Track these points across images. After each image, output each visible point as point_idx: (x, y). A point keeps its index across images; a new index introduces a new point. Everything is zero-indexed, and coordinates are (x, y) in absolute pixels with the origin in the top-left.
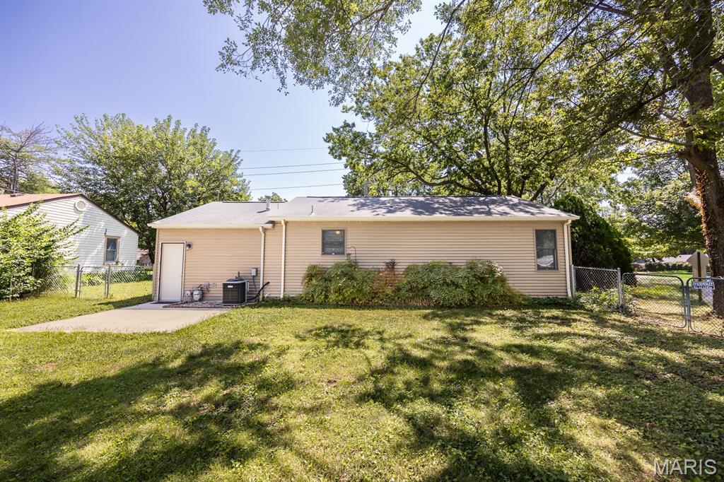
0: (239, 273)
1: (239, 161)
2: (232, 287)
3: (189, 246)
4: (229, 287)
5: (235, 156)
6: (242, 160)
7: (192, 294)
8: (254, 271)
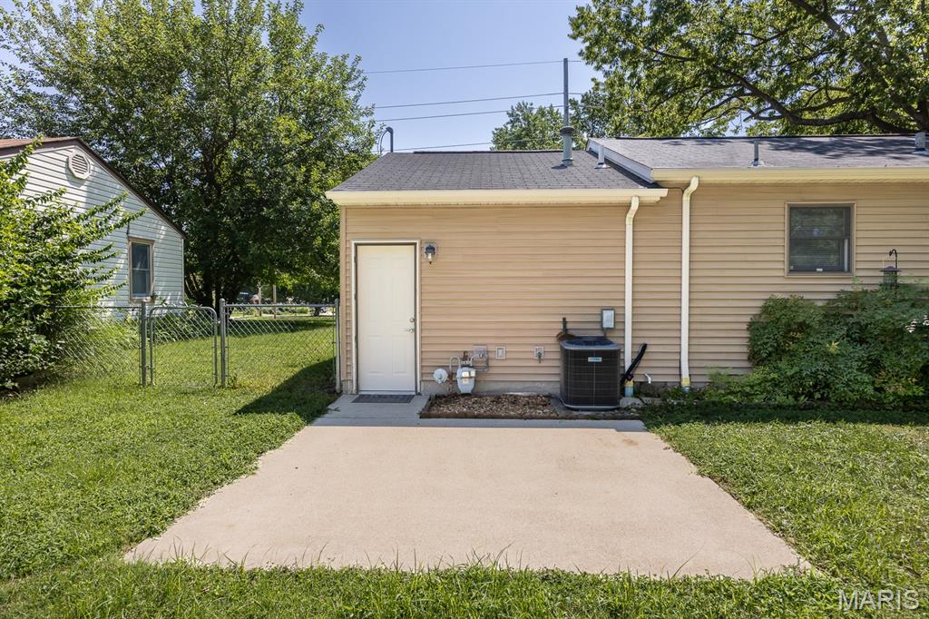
0: (565, 322)
1: (360, 79)
2: (600, 360)
3: (431, 249)
4: (590, 360)
5: (353, 70)
6: (365, 79)
7: (451, 376)
8: (608, 315)
